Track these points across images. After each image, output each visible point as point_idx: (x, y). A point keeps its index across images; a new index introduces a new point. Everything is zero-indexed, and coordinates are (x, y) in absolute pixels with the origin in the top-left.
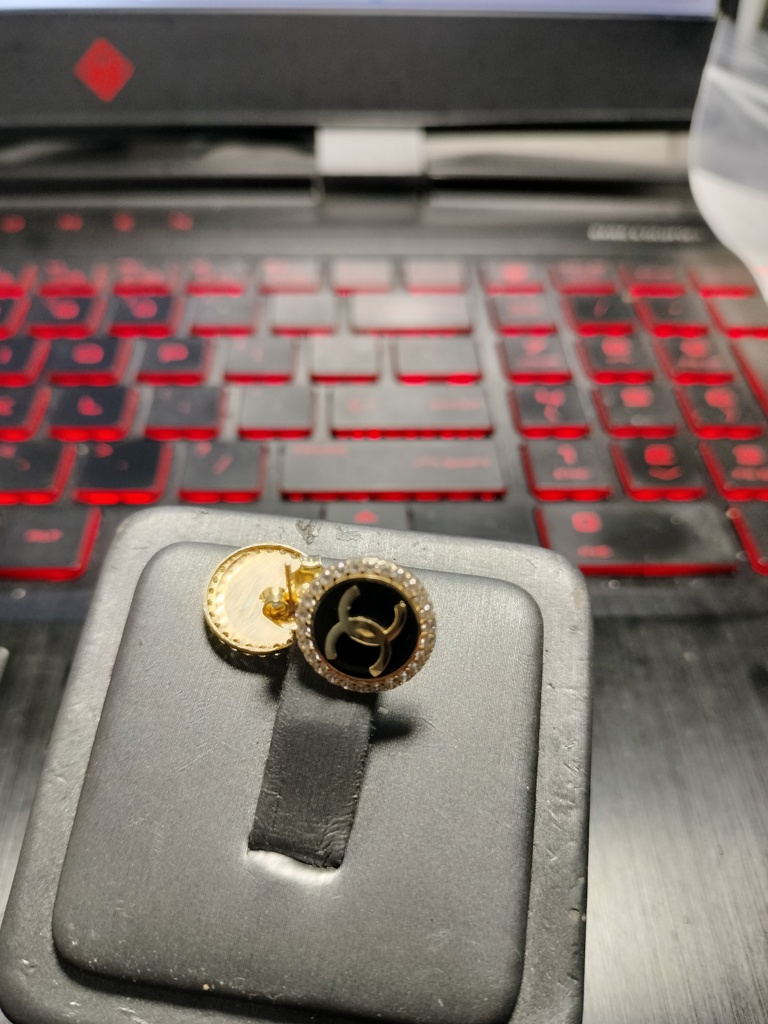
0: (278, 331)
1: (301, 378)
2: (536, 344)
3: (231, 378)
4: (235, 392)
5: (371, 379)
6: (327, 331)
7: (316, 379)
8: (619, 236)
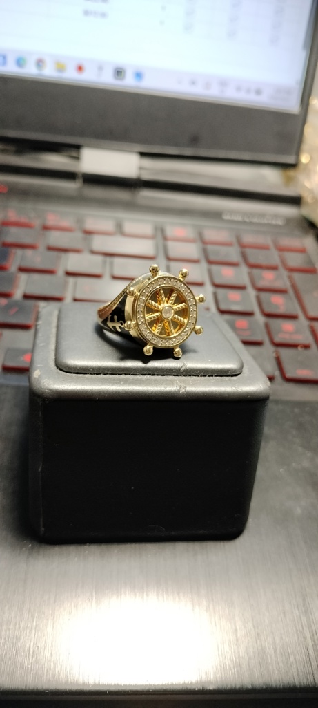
0: (50, 248)
1: (61, 272)
3: (22, 270)
4: (23, 277)
5: (98, 276)
6: (77, 251)
7: (69, 274)
8: (239, 218)
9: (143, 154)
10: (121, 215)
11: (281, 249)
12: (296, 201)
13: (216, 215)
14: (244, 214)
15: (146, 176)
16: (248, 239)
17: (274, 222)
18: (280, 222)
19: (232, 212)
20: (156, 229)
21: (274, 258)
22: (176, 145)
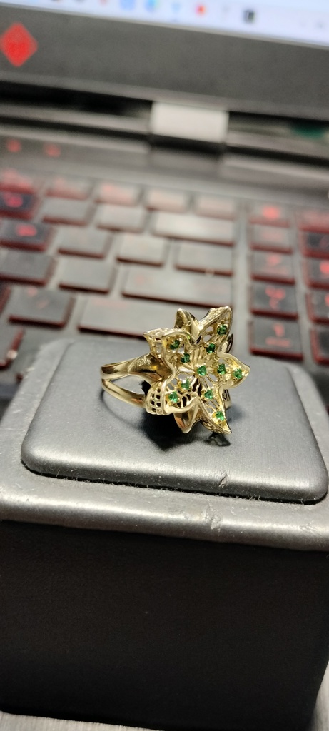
0: (101, 227)
1: (111, 258)
2: (275, 259)
3: (64, 252)
4: (63, 261)
5: (157, 265)
6: (137, 231)
7: (122, 261)
13: (320, 194)
20: (239, 207)
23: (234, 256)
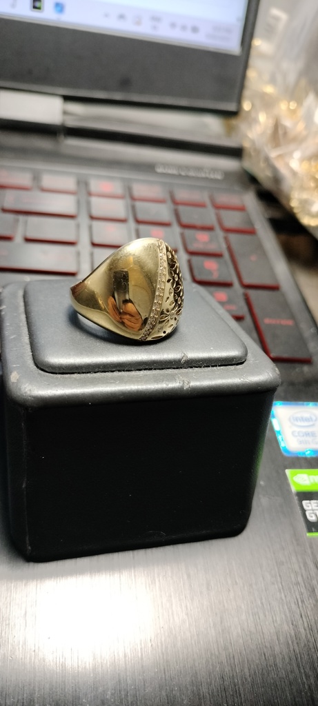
8: (173, 171)
9: (67, 98)
10: (39, 166)
11: (217, 207)
12: (236, 153)
13: (148, 168)
14: (180, 167)
15: (71, 123)
16: (182, 195)
17: (212, 176)
18: (219, 177)
19: (166, 165)
20: (78, 183)
21: (209, 217)
22: (105, 88)
23: (78, 226)
